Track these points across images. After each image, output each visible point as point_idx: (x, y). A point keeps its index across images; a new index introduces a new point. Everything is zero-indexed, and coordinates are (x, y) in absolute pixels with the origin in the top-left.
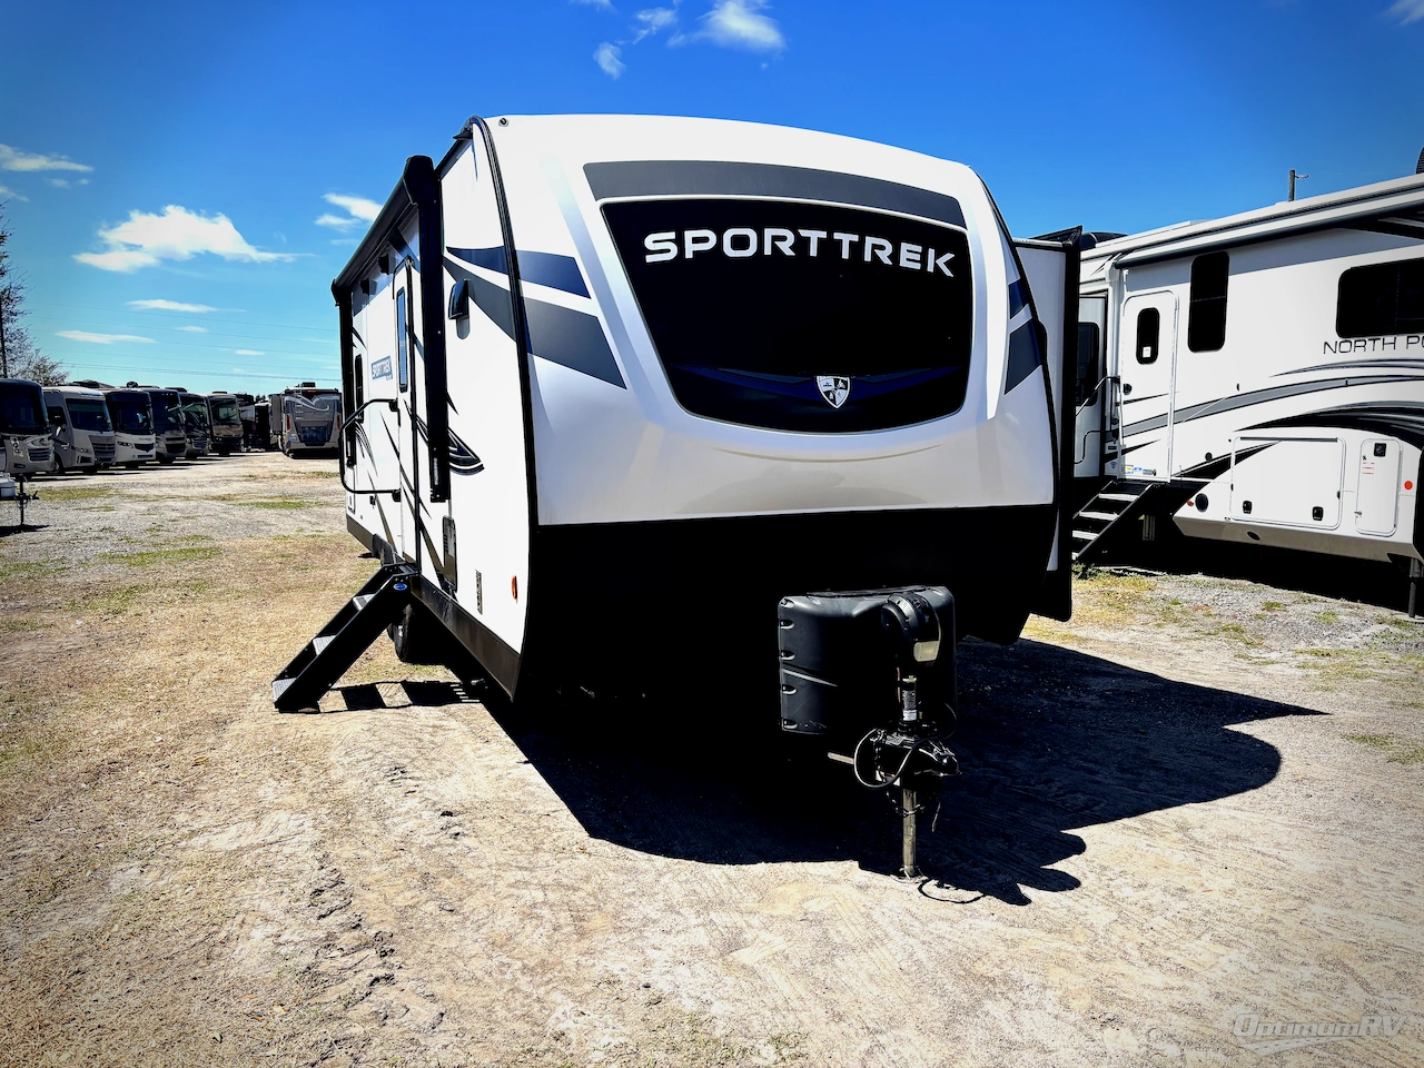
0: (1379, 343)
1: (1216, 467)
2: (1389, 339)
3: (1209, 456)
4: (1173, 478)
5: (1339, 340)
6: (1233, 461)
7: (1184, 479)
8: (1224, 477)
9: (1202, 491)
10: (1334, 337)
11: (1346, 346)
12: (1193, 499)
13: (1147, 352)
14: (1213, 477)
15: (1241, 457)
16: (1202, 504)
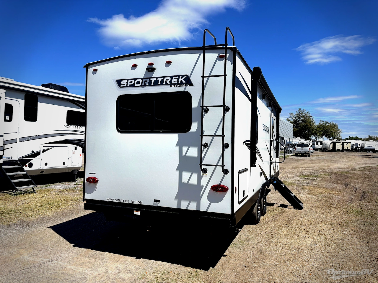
0: (75, 127)
1: (35, 155)
2: (77, 126)
3: (33, 152)
4: (19, 159)
5: (67, 125)
6: (41, 152)
7: (23, 159)
8: (38, 157)
9: (31, 162)
10: (66, 124)
11: (68, 126)
12: (27, 164)
13: (8, 118)
14: (34, 157)
15: (43, 151)
16: (31, 165)
